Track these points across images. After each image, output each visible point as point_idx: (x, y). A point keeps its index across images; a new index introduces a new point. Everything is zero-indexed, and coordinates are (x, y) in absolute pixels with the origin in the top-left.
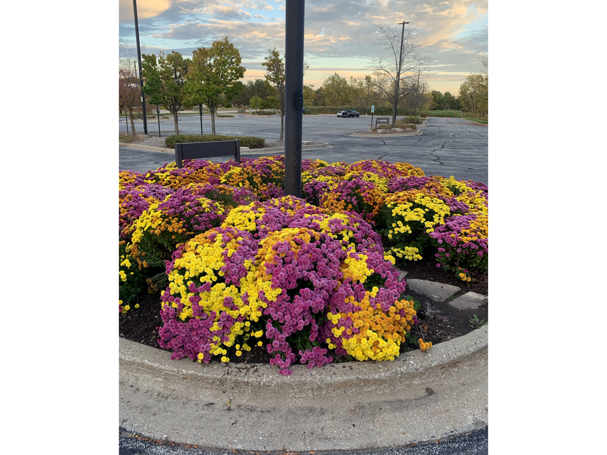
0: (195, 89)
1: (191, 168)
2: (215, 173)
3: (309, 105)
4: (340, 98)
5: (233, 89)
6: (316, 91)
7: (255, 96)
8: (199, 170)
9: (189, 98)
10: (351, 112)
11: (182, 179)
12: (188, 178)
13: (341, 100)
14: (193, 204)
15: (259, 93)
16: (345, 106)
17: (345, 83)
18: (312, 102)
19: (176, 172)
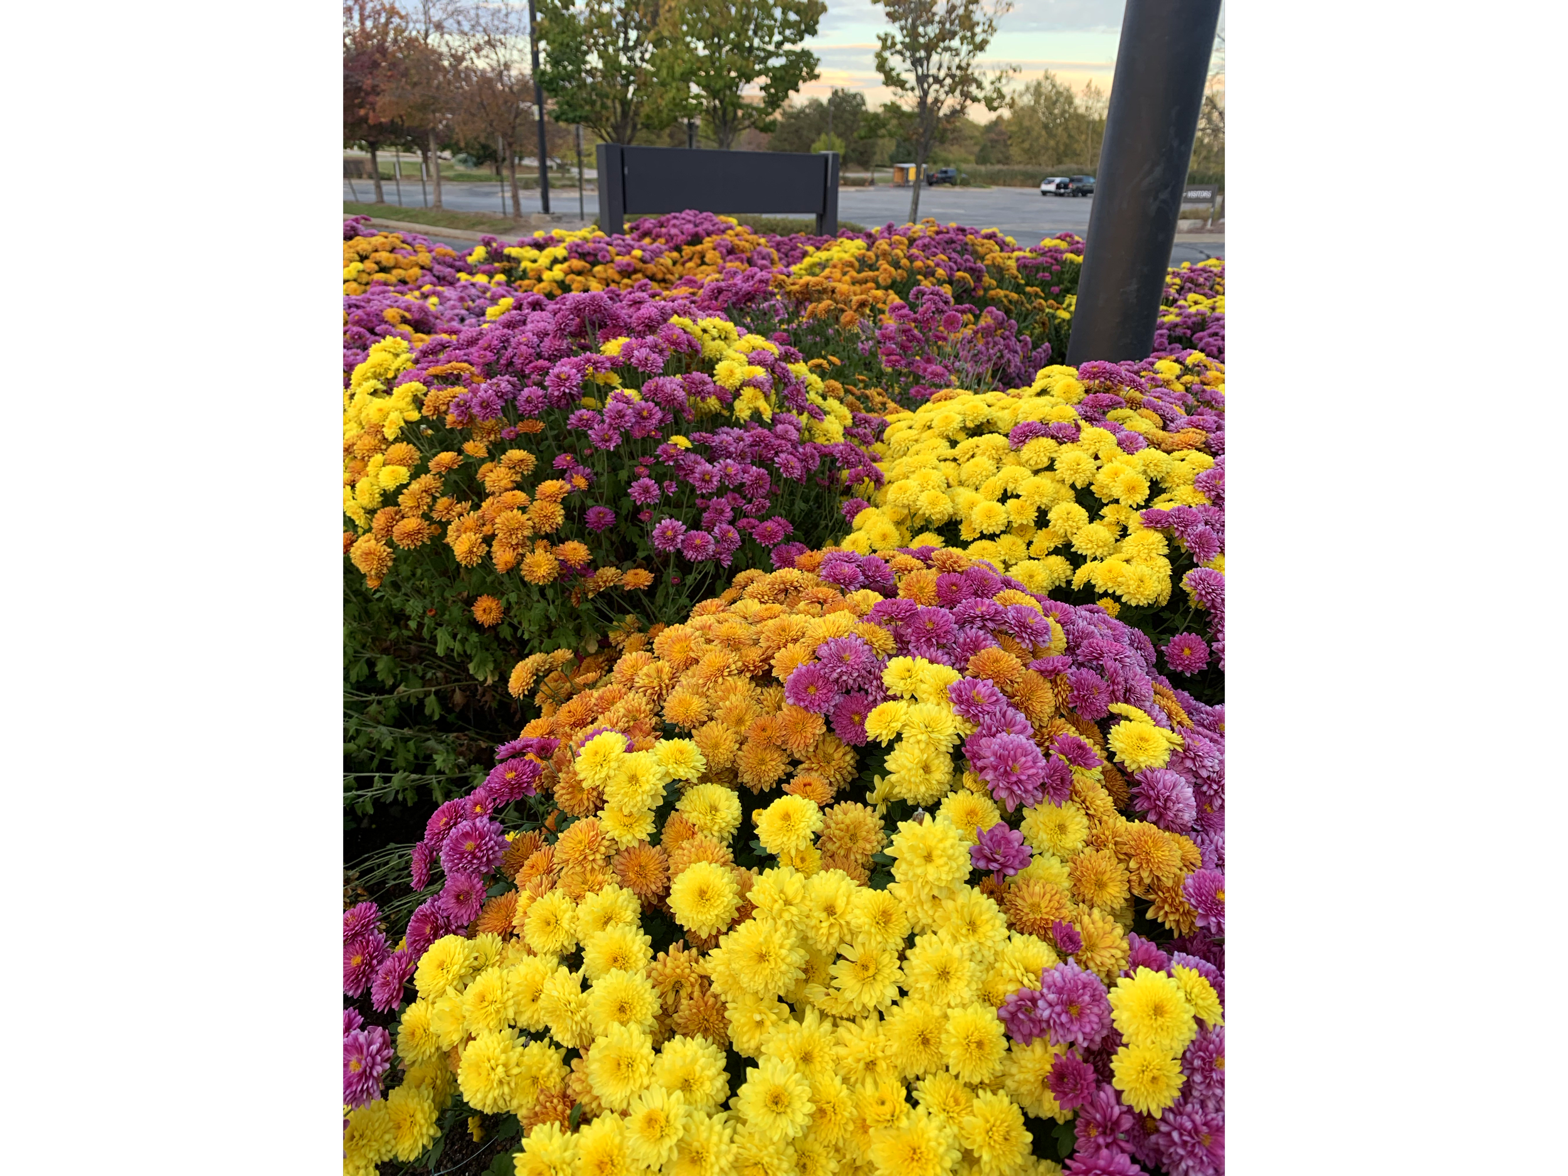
0: (678, 70)
1: (654, 240)
2: (750, 262)
3: (966, 161)
4: (1052, 143)
5: (787, 72)
6: (985, 126)
7: (827, 134)
8: (687, 250)
9: (659, 100)
10: (1080, 180)
11: (617, 277)
12: (639, 275)
13: (1053, 149)
14: (654, 348)
15: (836, 126)
16: (1062, 167)
17: (1070, 100)
18: (971, 153)
19: (591, 245)
